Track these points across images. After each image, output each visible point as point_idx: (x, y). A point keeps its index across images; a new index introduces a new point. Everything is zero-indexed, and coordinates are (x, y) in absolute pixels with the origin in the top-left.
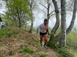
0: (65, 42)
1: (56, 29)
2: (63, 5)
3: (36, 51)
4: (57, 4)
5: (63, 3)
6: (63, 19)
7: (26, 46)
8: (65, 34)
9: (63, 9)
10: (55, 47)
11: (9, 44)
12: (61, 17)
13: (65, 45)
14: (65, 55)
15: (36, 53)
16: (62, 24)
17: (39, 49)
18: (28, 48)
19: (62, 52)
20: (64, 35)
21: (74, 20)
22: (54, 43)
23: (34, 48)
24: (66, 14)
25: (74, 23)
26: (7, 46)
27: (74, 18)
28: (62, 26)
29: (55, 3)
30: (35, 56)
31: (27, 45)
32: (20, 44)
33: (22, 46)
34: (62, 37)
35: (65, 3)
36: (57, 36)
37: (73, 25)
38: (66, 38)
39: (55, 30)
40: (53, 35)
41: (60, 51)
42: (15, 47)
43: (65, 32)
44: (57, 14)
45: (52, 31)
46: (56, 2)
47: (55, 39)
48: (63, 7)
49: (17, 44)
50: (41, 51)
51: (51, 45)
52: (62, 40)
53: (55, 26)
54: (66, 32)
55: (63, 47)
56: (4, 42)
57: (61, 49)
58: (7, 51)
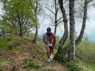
0: (74, 55)
2: (72, 14)
3: (43, 66)
4: (65, 13)
5: (72, 12)
6: (71, 29)
7: (31, 61)
8: (74, 46)
9: (72, 18)
10: (63, 61)
11: (11, 58)
12: (70, 27)
13: (74, 58)
14: (73, 69)
15: (43, 68)
16: (71, 34)
17: (45, 63)
18: (33, 63)
19: (71, 66)
21: (84, 29)
22: (62, 56)
23: (40, 62)
24: (75, 23)
25: (84, 33)
26: (8, 61)
27: (84, 27)
28: (71, 37)
29: (63, 12)
31: (32, 59)
32: (24, 58)
33: (26, 60)
34: (70, 49)
35: (74, 12)
36: (65, 48)
37: (83, 35)
38: (75, 50)
39: (63, 42)
40: (61, 46)
41: (68, 65)
42: (18, 62)
44: (65, 23)
45: (60, 42)
46: (65, 11)
47: (64, 51)
48: (72, 16)
49: (20, 58)
50: (47, 66)
51: (58, 58)
52: (71, 53)
53: (63, 36)
54: (75, 44)
55: (72, 60)
56: (4, 56)
57: (69, 62)
58: (9, 67)
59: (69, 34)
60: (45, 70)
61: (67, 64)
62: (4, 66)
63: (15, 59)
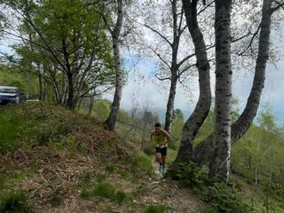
0: (228, 165)
1: (198, 123)
2: (223, 45)
3: (135, 194)
4: (203, 42)
5: (222, 39)
6: (220, 90)
7: (100, 178)
8: (229, 140)
10: (195, 183)
12: (217, 83)
13: (226, 177)
15: (135, 201)
16: (218, 106)
17: (141, 187)
19: (216, 198)
20: (226, 143)
21: (260, 91)
22: (190, 169)
24: (231, 73)
25: (258, 103)
27: (259, 84)
28: (219, 113)
29: (197, 38)
30: (130, 209)
32: (82, 168)
34: (217, 150)
36: (202, 145)
37: (257, 108)
38: (229, 152)
39: (194, 126)
40: (188, 140)
41: (208, 196)
43: (226, 132)
44: (203, 72)
45: (186, 127)
47: (196, 155)
48: (222, 50)
49: (70, 170)
50: (148, 195)
51: (180, 176)
52: (218, 160)
53: (196, 110)
54: (229, 133)
55: (220, 182)
56: (28, 162)
57: (213, 188)
58: (43, 191)
59: (214, 104)
60: (142, 205)
61: (206, 192)
62: (30, 190)
63: (58, 172)
